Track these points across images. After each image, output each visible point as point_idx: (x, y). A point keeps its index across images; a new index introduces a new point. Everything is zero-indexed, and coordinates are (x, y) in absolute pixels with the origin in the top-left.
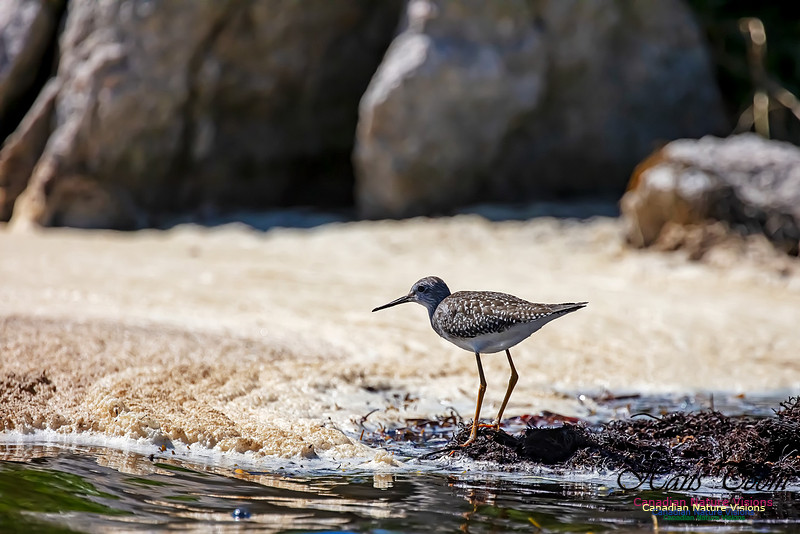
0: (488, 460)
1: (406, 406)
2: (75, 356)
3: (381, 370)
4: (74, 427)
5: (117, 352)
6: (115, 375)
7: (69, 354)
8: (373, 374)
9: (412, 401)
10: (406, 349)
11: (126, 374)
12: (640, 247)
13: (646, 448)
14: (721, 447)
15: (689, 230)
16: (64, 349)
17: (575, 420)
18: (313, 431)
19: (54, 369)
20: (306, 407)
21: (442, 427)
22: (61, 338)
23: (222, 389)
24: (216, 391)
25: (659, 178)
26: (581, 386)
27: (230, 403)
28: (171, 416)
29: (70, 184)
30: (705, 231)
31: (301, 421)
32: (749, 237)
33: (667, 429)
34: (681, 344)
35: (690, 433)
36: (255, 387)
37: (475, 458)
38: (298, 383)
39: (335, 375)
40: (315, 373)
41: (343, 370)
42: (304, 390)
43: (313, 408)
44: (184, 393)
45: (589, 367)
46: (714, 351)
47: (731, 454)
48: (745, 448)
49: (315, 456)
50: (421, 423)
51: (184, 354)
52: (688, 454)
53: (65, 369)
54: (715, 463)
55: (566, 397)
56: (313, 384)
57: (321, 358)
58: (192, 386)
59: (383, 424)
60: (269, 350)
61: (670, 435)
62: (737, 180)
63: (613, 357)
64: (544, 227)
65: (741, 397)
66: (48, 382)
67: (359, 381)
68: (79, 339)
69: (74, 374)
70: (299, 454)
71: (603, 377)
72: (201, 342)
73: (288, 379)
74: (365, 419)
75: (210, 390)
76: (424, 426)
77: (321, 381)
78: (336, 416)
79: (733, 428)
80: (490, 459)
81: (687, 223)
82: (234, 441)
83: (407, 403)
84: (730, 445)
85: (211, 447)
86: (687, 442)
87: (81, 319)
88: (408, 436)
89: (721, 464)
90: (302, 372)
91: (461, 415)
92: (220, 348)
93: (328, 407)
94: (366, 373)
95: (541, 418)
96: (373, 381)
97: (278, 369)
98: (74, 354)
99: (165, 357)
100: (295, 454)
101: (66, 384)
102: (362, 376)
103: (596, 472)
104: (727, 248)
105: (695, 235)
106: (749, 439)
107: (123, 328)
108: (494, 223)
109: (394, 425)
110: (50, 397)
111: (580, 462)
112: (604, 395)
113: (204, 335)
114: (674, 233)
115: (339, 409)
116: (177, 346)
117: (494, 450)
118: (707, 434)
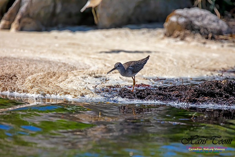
0: (126, 98)
1: (106, 82)
2: (21, 69)
3: (99, 72)
4: (22, 91)
5: (32, 68)
6: (32, 76)
7: (20, 68)
8: (97, 73)
9: (107, 81)
10: (105, 65)
11: (35, 75)
12: (168, 37)
13: (166, 95)
14: (185, 94)
15: (181, 32)
16: (19, 67)
17: (149, 86)
18: (83, 90)
19: (17, 73)
20: (80, 83)
21: (116, 88)
22: (18, 64)
23: (59, 79)
24: (57, 80)
25: (173, 19)
26: (150, 76)
27: (61, 83)
28: (46, 88)
29: (25, 20)
30: (184, 33)
31: (80, 87)
32: (196, 34)
33: (172, 89)
34: (175, 63)
35: (177, 91)
36: (67, 78)
37: (123, 97)
38: (78, 77)
39: (87, 74)
40: (82, 74)
41: (89, 72)
42: (80, 78)
43: (82, 83)
44: (49, 81)
45: (151, 71)
46: (184, 66)
47: (187, 96)
48: (191, 95)
49: (84, 96)
50: (110, 87)
51: (49, 69)
52: (177, 96)
53: (19, 73)
54: (183, 99)
55: (146, 79)
56: (82, 77)
57: (83, 69)
58: (51, 79)
59: (101, 87)
60: (70, 67)
61: (172, 91)
62: (193, 19)
63: (158, 68)
64: (145, 30)
65: (191, 79)
66: (16, 77)
67: (93, 75)
68: (22, 64)
69: (22, 74)
70: (79, 95)
71: (155, 74)
72: (53, 64)
73: (75, 76)
74: (96, 86)
75: (56, 80)
76: (111, 88)
77: (83, 76)
78: (89, 86)
79: (188, 89)
80: (127, 98)
81: (180, 31)
82: (63, 92)
83: (106, 81)
84: (187, 94)
85: (56, 95)
86: (176, 93)
87: (23, 58)
88: (107, 91)
89: (184, 99)
90: (79, 74)
91: (120, 85)
92: (58, 66)
93: (86, 83)
94: (95, 73)
95: (140, 85)
96: (97, 75)
97: (73, 73)
98: (21, 68)
99: (44, 69)
100: (78, 95)
101: (20, 77)
102: (94, 74)
103: (153, 101)
104: (190, 37)
105: (182, 33)
106: (192, 92)
107: (33, 60)
108: (132, 30)
109: (103, 87)
110: (16, 81)
111: (149, 99)
112: (157, 79)
113: (53, 62)
114: (177, 33)
115: (89, 83)
116: (47, 66)
117: (128, 95)
118: (181, 91)
